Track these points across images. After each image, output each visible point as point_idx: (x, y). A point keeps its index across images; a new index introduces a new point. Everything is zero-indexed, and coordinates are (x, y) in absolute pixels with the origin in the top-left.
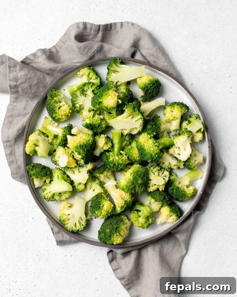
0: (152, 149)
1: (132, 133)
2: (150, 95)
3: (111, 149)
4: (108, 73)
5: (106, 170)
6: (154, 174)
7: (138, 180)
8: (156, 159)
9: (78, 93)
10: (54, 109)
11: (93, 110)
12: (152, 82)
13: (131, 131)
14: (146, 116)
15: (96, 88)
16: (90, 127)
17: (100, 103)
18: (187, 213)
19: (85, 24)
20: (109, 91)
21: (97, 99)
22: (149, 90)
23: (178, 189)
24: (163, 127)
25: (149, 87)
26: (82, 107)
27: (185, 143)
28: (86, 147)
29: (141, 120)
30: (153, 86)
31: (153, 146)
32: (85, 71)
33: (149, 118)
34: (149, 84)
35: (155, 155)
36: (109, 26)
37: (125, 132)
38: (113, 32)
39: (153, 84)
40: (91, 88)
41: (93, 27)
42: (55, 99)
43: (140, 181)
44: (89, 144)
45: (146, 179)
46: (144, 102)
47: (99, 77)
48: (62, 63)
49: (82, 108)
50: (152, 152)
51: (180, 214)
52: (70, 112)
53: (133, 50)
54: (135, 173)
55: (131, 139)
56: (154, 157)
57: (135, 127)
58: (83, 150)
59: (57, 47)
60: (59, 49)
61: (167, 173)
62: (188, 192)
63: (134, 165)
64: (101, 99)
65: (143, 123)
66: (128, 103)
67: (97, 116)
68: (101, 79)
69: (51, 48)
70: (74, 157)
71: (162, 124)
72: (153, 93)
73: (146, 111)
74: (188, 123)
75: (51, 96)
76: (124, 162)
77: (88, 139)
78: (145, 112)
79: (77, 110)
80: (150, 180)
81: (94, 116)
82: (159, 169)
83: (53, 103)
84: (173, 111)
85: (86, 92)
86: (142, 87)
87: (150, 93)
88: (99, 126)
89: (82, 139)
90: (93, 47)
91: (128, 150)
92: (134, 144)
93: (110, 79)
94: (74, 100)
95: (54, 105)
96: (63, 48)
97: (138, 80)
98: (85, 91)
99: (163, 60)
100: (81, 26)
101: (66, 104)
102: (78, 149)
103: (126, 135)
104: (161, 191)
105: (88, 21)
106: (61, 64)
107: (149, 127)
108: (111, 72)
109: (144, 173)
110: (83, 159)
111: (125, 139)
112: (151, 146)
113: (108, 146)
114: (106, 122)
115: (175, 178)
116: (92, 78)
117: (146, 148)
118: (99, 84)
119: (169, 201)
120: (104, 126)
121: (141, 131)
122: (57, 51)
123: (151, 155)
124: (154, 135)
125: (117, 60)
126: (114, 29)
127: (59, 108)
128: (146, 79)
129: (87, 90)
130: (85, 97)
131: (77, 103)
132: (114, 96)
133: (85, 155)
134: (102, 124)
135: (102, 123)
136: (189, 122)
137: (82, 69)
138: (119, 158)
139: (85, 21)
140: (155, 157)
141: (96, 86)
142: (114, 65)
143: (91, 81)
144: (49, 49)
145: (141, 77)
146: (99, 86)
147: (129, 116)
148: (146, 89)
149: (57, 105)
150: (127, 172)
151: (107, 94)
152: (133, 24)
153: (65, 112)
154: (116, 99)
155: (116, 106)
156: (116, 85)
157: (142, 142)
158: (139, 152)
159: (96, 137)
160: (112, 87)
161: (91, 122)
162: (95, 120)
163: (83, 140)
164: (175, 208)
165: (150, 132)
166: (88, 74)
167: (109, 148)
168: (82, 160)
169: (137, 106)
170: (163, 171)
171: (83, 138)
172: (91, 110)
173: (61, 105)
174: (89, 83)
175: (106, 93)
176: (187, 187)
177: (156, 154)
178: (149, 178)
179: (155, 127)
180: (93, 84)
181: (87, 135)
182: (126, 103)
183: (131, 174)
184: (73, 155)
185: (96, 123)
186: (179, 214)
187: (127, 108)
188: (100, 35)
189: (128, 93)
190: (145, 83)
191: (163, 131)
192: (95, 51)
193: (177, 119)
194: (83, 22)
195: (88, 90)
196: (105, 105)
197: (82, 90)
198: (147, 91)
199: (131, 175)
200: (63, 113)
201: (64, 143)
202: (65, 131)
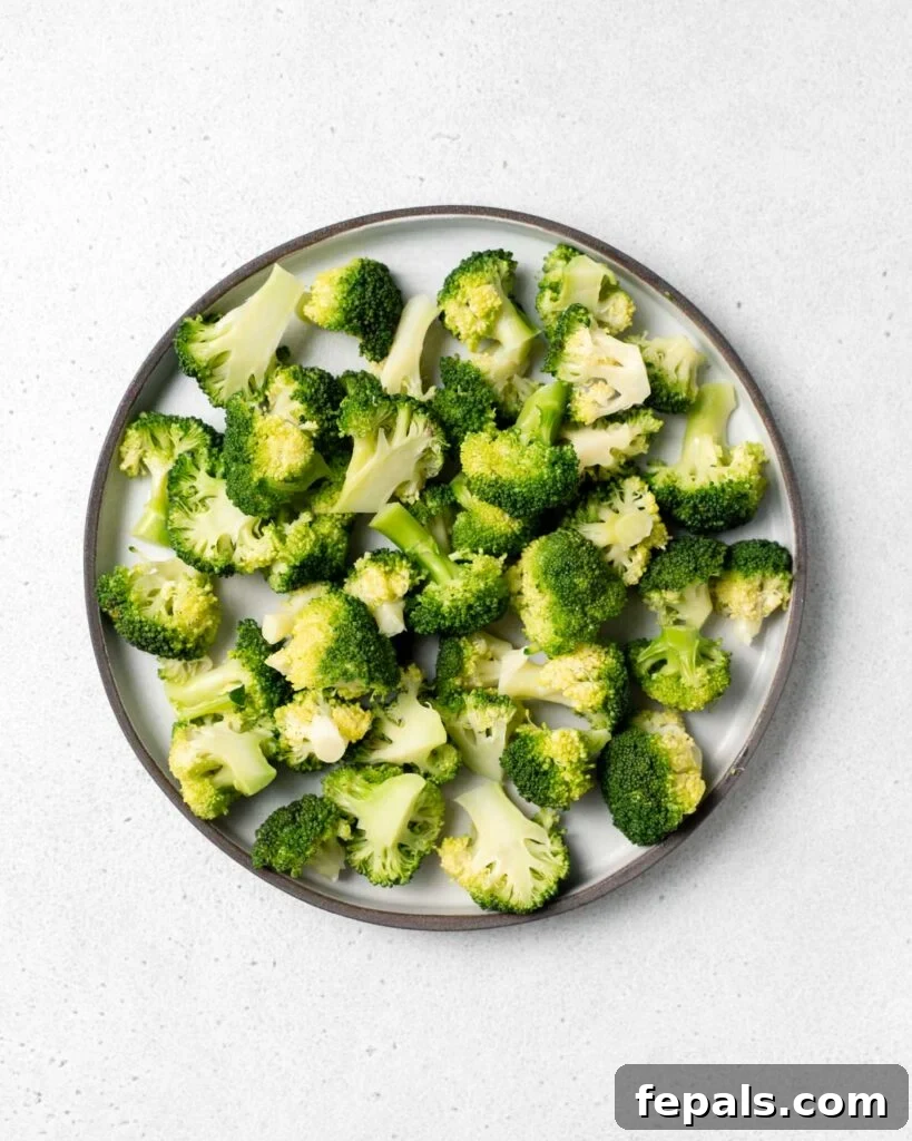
0: (526, 462)
1: (429, 475)
2: (380, 323)
3: (419, 574)
4: (203, 385)
5: (462, 645)
6: (602, 521)
7: (575, 584)
8: (565, 477)
9: (178, 519)
10: (159, 629)
11: (265, 523)
13: (422, 472)
14: (420, 392)
15: (210, 455)
16: (302, 576)
17: (262, 486)
20: (253, 428)
21: (244, 484)
22: (363, 310)
23: (707, 493)
25: (357, 303)
26: (226, 544)
28: (346, 642)
29: (415, 415)
30: (365, 290)
31: (521, 455)
32: (135, 442)
33: (433, 389)
34: (350, 294)
35: (553, 471)
37: (412, 492)
39: (362, 283)
40: (198, 468)
42: (132, 597)
43: (582, 582)
44: (347, 626)
45: (592, 560)
49: (228, 550)
50: (536, 473)
52: (208, 593)
54: (546, 574)
55: (443, 492)
56: (554, 479)
57: (420, 451)
58: (345, 656)
61: (633, 485)
62: (744, 474)
63: (523, 555)
64: (255, 471)
65: (432, 418)
66: (335, 406)
67: (290, 529)
70: (343, 701)
72: (384, 309)
73: (403, 379)
74: (555, 295)
75: (116, 601)
76: (489, 575)
77: (329, 612)
78: (405, 383)
79: (221, 569)
80: (606, 549)
82: (601, 496)
83: (140, 614)
84: (465, 301)
85: (196, 493)
86: (339, 324)
87: (376, 316)
88: (323, 549)
89: (316, 632)
91: (466, 533)
92: (466, 499)
93: (225, 395)
94: (185, 548)
95: (148, 619)
98: (190, 495)
101: (178, 582)
102: (332, 667)
103: (421, 496)
104: (664, 548)
107: (458, 412)
108: (208, 373)
109: (570, 547)
110: (371, 679)
111: (430, 510)
112: (515, 456)
113: (404, 578)
114: (331, 517)
115: (668, 476)
116: (171, 442)
117: (506, 473)
118: (208, 437)
120: (335, 534)
121: (449, 445)
123: (542, 481)
124: (495, 420)
125: (187, 324)
127: (170, 612)
128: (325, 289)
129: (193, 487)
130: (207, 510)
131: (203, 550)
132: (281, 428)
134: (326, 537)
135: (324, 531)
136: (556, 288)
137: (122, 444)
138: (462, 578)
141: (205, 451)
142: (195, 346)
143: (179, 450)
146: (214, 441)
147: (376, 438)
148: (353, 314)
149: (157, 609)
150: (524, 591)
151: (257, 443)
153: (196, 605)
154: (294, 430)
155: (312, 449)
156: (256, 394)
157: (480, 470)
158: (500, 505)
159: (347, 587)
160: (252, 410)
161: (291, 559)
162: (297, 544)
163: (320, 629)
165: (477, 422)
166: (152, 444)
167: (411, 577)
168: (372, 686)
169: (368, 392)
170: (617, 491)
171: (312, 625)
172: (257, 530)
173: (167, 598)
174: (180, 462)
175: (251, 440)
176: (725, 462)
177: (553, 465)
178: (595, 548)
179: (476, 395)
180: (192, 453)
181: (317, 606)
182: (332, 413)
183: (538, 586)
184: (337, 697)
185: (308, 548)
186: (779, 562)
187: (345, 425)
189: (311, 382)
190: (337, 304)
191: (506, 383)
195: (194, 483)
196: (281, 478)
197: (180, 500)
198: (361, 319)
199: (540, 592)
200: (194, 613)
201: (280, 690)
202: (250, 653)
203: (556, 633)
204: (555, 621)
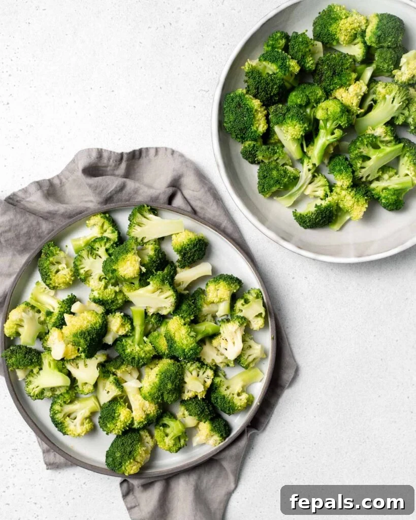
0: (185, 342)
1: (160, 312)
2: (189, 260)
3: (131, 333)
4: (130, 226)
6: (192, 374)
7: (167, 385)
8: (191, 356)
9: (84, 253)
10: (48, 274)
11: (105, 279)
12: (192, 243)
13: (159, 310)
14: (183, 289)
15: (112, 245)
16: (100, 302)
17: (114, 271)
18: (236, 433)
19: (100, 153)
20: (127, 254)
21: (110, 265)
22: (188, 253)
23: (224, 398)
24: (206, 309)
25: (188, 249)
26: (89, 273)
27: (234, 334)
28: (89, 334)
29: (172, 297)
30: (194, 248)
31: (186, 338)
32: (97, 220)
33: (187, 292)
34: (188, 245)
35: (189, 351)
36: (137, 153)
37: (151, 312)
38: (144, 160)
39: (195, 245)
40: (105, 244)
41: (113, 156)
42: (51, 259)
43: (169, 386)
44: (95, 330)
45: (178, 382)
46: (181, 268)
47: (116, 230)
48: (67, 204)
49: (88, 275)
50: (184, 347)
51: (226, 433)
52: (71, 280)
53: (170, 190)
54: (162, 373)
55: (159, 320)
56: (187, 354)
57: (163, 306)
58: (84, 338)
59: (62, 177)
60: (64, 180)
61: (210, 373)
62: (239, 404)
63: (162, 359)
64: (116, 265)
65: (175, 302)
66: (156, 271)
67: (110, 287)
68: (119, 233)
69: (53, 178)
71: (205, 306)
72: (194, 258)
73: (183, 282)
74: (244, 303)
75: (46, 254)
76: (148, 354)
77: (95, 321)
78: (181, 283)
79: (80, 279)
80: (185, 383)
81: (106, 287)
82: (199, 366)
83: (47, 265)
84: (217, 289)
85: (98, 251)
86: (177, 250)
87: (190, 257)
88: (113, 302)
89: (85, 322)
90: (110, 185)
91: (153, 339)
92: (163, 330)
93: (133, 234)
94: (78, 263)
95: (48, 269)
96: (70, 179)
97: (174, 237)
98: (95, 250)
99: (215, 207)
100: (94, 155)
101: (67, 268)
102: (77, 337)
103: (153, 314)
104: (199, 399)
105: (104, 147)
106: (65, 206)
107: (184, 307)
108: (134, 225)
109: (176, 373)
111: (151, 321)
112: (184, 337)
113: (125, 330)
114: (124, 295)
115: (221, 381)
116: (106, 230)
117: (177, 339)
118: (116, 240)
119: (210, 414)
120: (120, 301)
122: (61, 184)
123: (184, 351)
124: (191, 321)
125: (144, 206)
126: (146, 157)
127: (56, 273)
128: (184, 236)
129: (98, 248)
130: (95, 259)
131: (82, 268)
132: (134, 262)
133: (88, 346)
134: (117, 300)
135: (118, 298)
136: (247, 301)
137: (94, 216)
138: (140, 347)
139: (100, 147)
140: (189, 354)
141: (112, 243)
142: (138, 215)
143: (106, 235)
144: (49, 180)
145: (178, 234)
146: (117, 242)
147: (157, 290)
148: (184, 251)
149: (54, 269)
150: (153, 370)
151: (124, 259)
152: (173, 152)
153: (64, 280)
154: (137, 266)
155: (137, 275)
156: (141, 242)
157: (172, 330)
158: (168, 343)
159: (108, 316)
160: (133, 249)
161: (101, 296)
162: (107, 294)
163: (87, 322)
164: (219, 424)
165: (186, 316)
166: (101, 225)
167: (128, 332)
170: (205, 370)
171: (87, 319)
172: (102, 277)
173: (60, 268)
174: (103, 238)
175: (124, 256)
176: (239, 395)
177: (191, 350)
178: (183, 379)
179: (194, 308)
180: (108, 239)
181: (94, 315)
182: (154, 271)
185: (109, 298)
186: (224, 434)
187: (152, 280)
188: (123, 165)
189: (158, 257)
190: (182, 244)
191: (206, 314)
192: (112, 191)
193: (224, 300)
194: (98, 149)
195: (100, 248)
196: (121, 274)
197: (91, 248)
198: (185, 254)
199: (156, 376)
200: (61, 281)
201: (61, 324)
202: (63, 306)
203: (148, 393)
204: (151, 389)
